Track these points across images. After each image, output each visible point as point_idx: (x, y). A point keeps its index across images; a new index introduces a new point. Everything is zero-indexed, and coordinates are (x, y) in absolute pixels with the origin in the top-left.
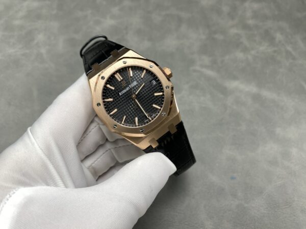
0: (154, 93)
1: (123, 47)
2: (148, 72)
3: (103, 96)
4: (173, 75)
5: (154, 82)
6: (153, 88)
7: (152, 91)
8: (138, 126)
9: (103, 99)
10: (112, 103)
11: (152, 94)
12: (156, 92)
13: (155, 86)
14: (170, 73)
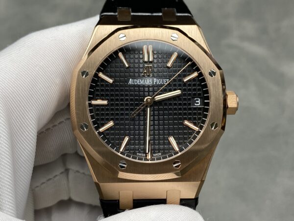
0: (185, 119)
1: (189, 12)
2: (201, 79)
3: (102, 65)
4: (237, 112)
5: (198, 103)
6: (190, 109)
7: (185, 114)
8: (122, 153)
9: (99, 70)
10: (107, 86)
11: (180, 119)
12: (189, 120)
13: (195, 109)
14: (235, 106)
